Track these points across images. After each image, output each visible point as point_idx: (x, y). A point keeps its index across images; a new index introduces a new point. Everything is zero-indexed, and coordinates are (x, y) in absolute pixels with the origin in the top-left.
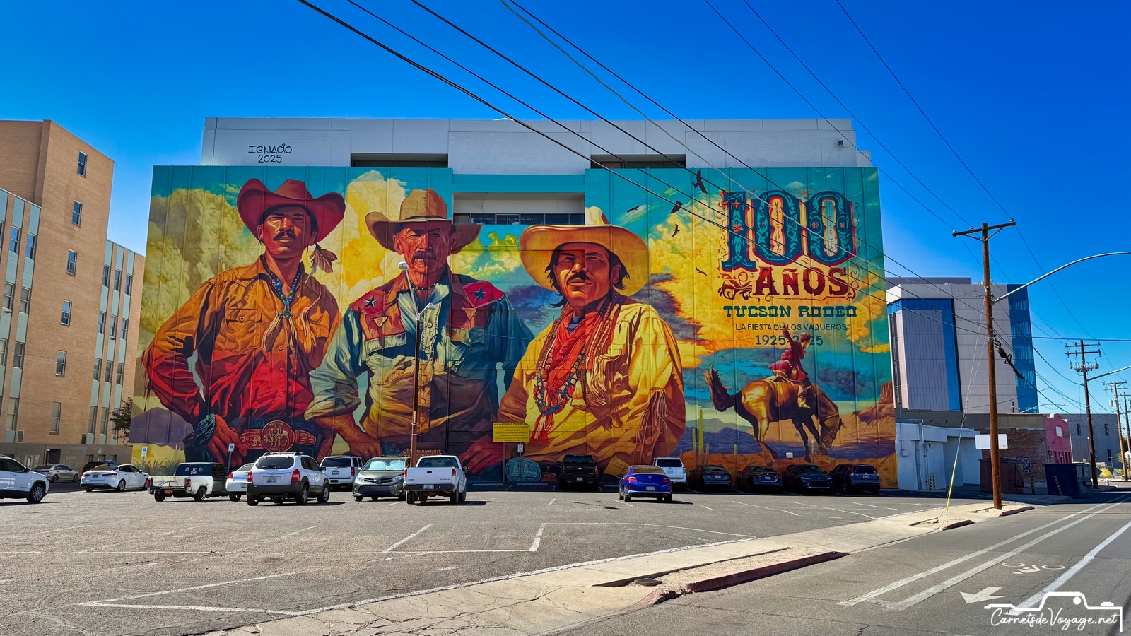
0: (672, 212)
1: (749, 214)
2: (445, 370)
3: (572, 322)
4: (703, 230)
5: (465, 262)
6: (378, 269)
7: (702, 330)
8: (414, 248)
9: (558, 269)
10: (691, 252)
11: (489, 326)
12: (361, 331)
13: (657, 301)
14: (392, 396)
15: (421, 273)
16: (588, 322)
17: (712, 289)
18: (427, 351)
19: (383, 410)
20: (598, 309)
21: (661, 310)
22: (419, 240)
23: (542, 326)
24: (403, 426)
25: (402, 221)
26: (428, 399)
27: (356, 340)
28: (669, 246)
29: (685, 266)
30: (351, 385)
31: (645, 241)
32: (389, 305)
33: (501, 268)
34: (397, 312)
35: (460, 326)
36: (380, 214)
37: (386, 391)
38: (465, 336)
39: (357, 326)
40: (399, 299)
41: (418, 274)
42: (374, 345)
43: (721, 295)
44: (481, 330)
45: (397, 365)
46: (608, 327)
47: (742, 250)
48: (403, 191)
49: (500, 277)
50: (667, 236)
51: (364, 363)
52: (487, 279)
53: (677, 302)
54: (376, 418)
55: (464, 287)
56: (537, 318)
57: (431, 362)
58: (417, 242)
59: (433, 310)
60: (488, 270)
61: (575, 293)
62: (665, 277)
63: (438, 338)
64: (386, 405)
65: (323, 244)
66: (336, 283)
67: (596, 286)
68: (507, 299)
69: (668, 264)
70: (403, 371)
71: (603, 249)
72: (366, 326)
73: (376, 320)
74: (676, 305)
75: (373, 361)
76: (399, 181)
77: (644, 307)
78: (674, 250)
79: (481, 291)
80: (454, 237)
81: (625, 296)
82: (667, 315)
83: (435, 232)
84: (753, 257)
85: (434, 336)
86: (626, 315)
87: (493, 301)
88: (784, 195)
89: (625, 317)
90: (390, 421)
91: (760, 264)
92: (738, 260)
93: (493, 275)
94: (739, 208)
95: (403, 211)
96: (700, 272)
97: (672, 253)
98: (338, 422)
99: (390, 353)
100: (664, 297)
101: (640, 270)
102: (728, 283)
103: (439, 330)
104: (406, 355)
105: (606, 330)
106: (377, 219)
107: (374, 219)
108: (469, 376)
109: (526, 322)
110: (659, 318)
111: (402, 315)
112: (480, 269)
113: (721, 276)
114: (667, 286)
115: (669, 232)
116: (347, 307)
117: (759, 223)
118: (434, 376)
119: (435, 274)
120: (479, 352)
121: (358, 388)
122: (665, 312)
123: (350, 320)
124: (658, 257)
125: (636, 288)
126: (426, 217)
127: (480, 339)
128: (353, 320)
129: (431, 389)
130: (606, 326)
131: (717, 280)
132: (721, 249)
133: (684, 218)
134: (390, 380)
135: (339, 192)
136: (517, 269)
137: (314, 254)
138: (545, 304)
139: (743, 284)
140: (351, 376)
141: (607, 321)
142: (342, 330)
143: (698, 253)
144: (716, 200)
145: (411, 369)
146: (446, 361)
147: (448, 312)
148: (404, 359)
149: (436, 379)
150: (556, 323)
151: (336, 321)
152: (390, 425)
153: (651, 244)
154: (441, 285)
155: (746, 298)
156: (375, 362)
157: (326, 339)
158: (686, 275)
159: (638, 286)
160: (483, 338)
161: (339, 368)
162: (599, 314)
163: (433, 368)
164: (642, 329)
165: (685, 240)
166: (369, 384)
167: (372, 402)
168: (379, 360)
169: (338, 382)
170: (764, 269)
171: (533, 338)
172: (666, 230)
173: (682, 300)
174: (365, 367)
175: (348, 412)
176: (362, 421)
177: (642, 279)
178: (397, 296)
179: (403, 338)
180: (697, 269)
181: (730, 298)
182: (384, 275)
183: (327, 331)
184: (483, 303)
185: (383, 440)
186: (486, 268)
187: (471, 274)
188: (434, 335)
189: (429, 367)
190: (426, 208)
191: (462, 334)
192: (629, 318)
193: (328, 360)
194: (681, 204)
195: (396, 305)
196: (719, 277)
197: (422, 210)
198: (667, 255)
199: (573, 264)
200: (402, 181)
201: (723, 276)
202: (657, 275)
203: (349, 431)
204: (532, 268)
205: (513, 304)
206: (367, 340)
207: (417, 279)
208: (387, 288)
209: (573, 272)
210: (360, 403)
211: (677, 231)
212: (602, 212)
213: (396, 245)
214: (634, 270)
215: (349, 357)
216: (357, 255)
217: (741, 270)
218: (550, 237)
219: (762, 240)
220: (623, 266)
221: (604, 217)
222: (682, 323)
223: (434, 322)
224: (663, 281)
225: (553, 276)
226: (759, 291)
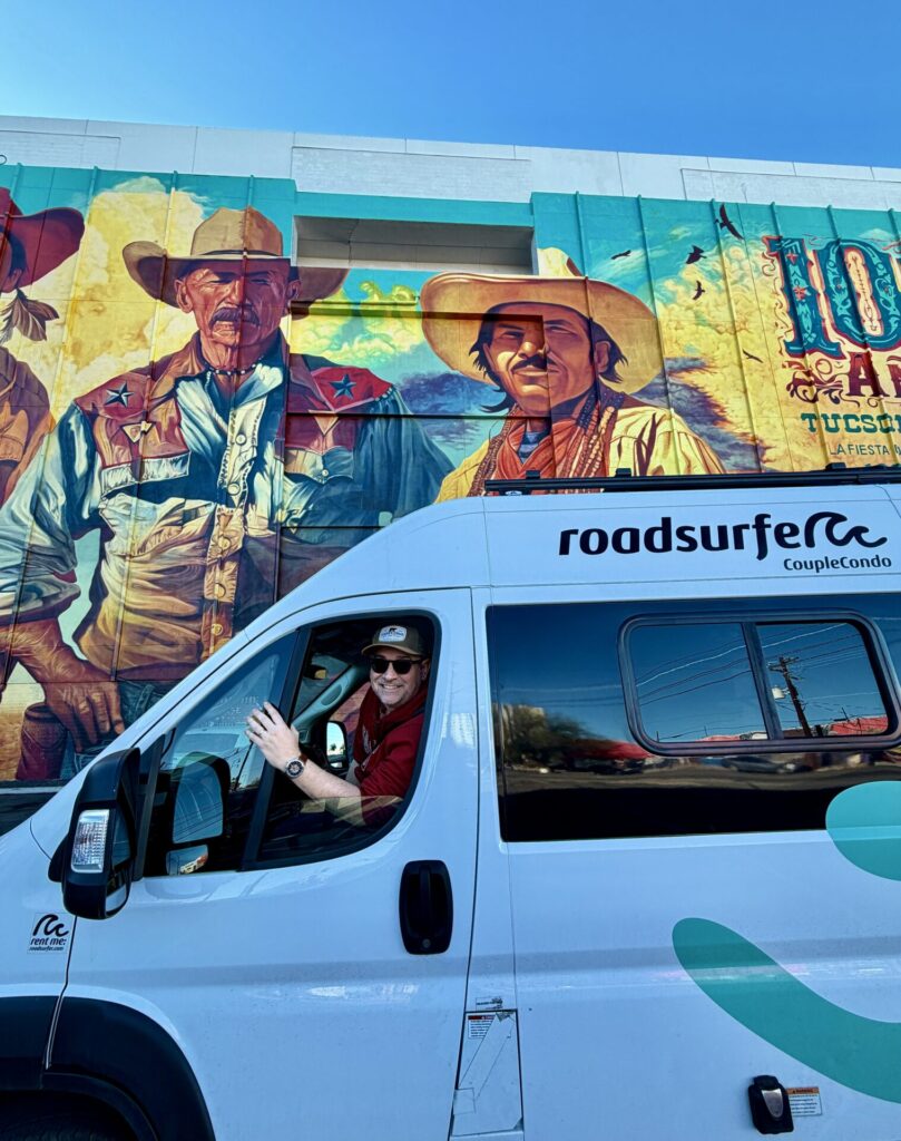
0: (689, 262)
1: (815, 271)
2: (270, 527)
3: (525, 441)
4: (743, 291)
5: (317, 334)
6: (140, 336)
7: (769, 454)
8: (216, 302)
9: (493, 350)
10: (729, 325)
11: (364, 447)
12: (93, 449)
13: (684, 404)
14: (153, 581)
15: (227, 346)
16: (557, 439)
17: (775, 384)
18: (232, 490)
19: (127, 609)
20: (576, 415)
21: (690, 418)
22: (226, 289)
23: (468, 447)
24: (172, 644)
25: (195, 257)
26: (231, 585)
27: (81, 466)
28: (691, 314)
29: (723, 346)
30: (62, 558)
31: (648, 304)
32: (155, 403)
33: (385, 346)
34: (174, 414)
35: (306, 445)
36: (153, 245)
37: (138, 570)
38: (315, 465)
39: (87, 441)
40: (179, 391)
41: (221, 349)
42: (122, 476)
43: (792, 395)
44: (347, 454)
45: (167, 516)
46: (597, 447)
47: (814, 325)
48: (200, 210)
49: (383, 360)
50: (685, 296)
51: (95, 512)
52: (359, 364)
53: (717, 406)
54: (111, 626)
55: (313, 374)
56: (458, 433)
57: (240, 511)
58: (222, 293)
59: (249, 415)
60: (359, 350)
61: (528, 389)
62: (691, 363)
63: (258, 464)
64: (134, 599)
65: (30, 292)
66: (51, 360)
67: (567, 376)
68: (398, 396)
69: (692, 343)
70: (178, 528)
71: (575, 314)
72: (106, 440)
73: (128, 429)
74: (717, 410)
75: (113, 510)
76: (193, 194)
77: (660, 413)
78: (699, 320)
79: (347, 381)
80: (293, 286)
81: (623, 394)
82: (703, 428)
83: (258, 277)
84: (834, 337)
85: (250, 461)
86: (628, 427)
87: (371, 400)
88: (864, 248)
89: (627, 430)
90: (145, 634)
91: (848, 347)
92: (811, 340)
93: (370, 357)
94: (796, 261)
95: (198, 242)
96: (751, 357)
97: (698, 324)
98: (22, 638)
99: (154, 492)
100: (693, 396)
101: (645, 351)
102: (800, 375)
103: (261, 449)
104: (187, 497)
105: (594, 451)
106: (145, 253)
107: (138, 253)
108: (322, 541)
109: (437, 440)
110: (688, 432)
111: (185, 420)
112: (346, 346)
113: (786, 364)
114: (695, 378)
115: (688, 292)
116: (68, 403)
117: (833, 286)
118: (246, 538)
119: (256, 348)
120: (342, 494)
121: (75, 564)
122: (699, 422)
123: (73, 428)
124: (673, 331)
125: (642, 381)
126: (241, 252)
127: (345, 471)
128: (78, 428)
129: (239, 566)
130: (593, 445)
131: (781, 370)
132: (779, 322)
133: (709, 272)
134: (150, 547)
135: (75, 208)
136: (417, 349)
137: (12, 306)
138: (472, 406)
139: (826, 378)
140: (62, 538)
141: (595, 437)
142: (52, 447)
143: (742, 326)
144: (757, 248)
145: (195, 526)
146: (273, 509)
147: (279, 416)
148: (182, 505)
149: (251, 544)
150: (495, 443)
151: (41, 430)
152: (142, 641)
153: (661, 311)
154: (266, 368)
155: (836, 401)
156: (121, 510)
157: (14, 464)
158: (726, 362)
159: (645, 377)
160: (351, 468)
161: (38, 520)
162: (577, 424)
163: (245, 522)
164: (661, 452)
165: (717, 305)
166: (103, 555)
167: (105, 594)
168: (128, 506)
169: (31, 552)
170: (855, 356)
171: (452, 469)
172: (681, 289)
173: (727, 403)
174: (97, 520)
175: (48, 616)
176: (77, 636)
177: (650, 367)
178: (176, 386)
179: (183, 465)
180: (745, 352)
181: (808, 400)
182: (150, 348)
183: (18, 448)
184: (350, 402)
185: (123, 676)
186: (356, 346)
187: (328, 355)
188: (249, 458)
189: (236, 522)
190: (244, 237)
191: (309, 461)
192: (635, 431)
193: (14, 507)
194: (702, 251)
195: (172, 402)
196: (784, 367)
197: (234, 241)
198: (689, 327)
199: (521, 343)
200: (200, 195)
201: (791, 364)
202: (675, 360)
203: (45, 656)
204: (443, 347)
205: (411, 405)
206: (104, 466)
207: (217, 356)
208: (155, 371)
209: (522, 355)
210: (77, 595)
211: (700, 291)
212: (566, 258)
213: (179, 297)
214: (634, 350)
215: (62, 500)
216: (99, 312)
217: (818, 355)
218: (477, 293)
219: (843, 311)
220: (613, 344)
221: (570, 264)
222: (734, 442)
223: (249, 431)
224: (688, 369)
225: (483, 361)
226: (855, 391)
